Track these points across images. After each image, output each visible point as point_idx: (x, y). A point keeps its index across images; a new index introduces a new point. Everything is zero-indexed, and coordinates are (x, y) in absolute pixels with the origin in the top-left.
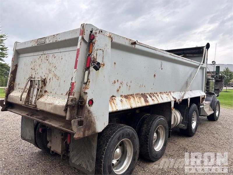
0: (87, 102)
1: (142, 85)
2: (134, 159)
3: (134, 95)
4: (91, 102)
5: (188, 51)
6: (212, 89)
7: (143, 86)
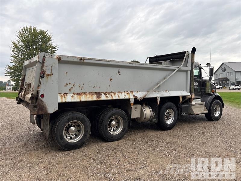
0: (40, 96)
1: (95, 86)
2: (85, 136)
3: (87, 93)
4: (43, 96)
5: (175, 56)
6: (209, 90)
7: (97, 87)
